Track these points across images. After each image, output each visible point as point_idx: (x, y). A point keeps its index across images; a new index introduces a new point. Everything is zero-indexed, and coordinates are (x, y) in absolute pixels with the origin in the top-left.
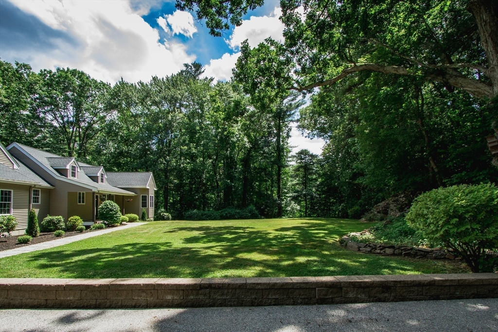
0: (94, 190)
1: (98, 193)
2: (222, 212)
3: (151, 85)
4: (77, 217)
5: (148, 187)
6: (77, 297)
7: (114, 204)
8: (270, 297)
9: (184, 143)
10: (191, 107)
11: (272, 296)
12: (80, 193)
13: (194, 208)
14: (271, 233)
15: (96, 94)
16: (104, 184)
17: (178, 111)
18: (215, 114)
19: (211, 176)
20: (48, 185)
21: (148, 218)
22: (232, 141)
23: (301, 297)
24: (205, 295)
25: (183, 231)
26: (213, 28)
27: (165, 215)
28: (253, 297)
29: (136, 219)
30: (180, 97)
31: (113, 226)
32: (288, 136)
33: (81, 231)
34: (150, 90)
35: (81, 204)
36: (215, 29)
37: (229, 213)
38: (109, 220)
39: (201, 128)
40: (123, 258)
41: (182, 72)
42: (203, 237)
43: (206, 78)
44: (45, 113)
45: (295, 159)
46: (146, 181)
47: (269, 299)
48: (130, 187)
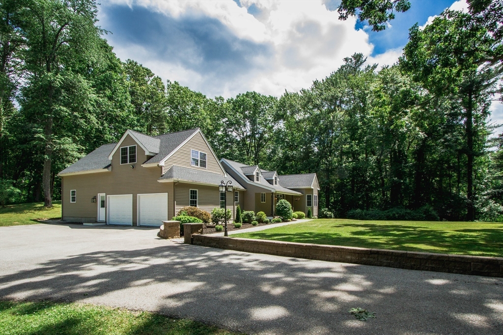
0: (273, 191)
1: (275, 193)
2: (388, 212)
3: (312, 89)
4: (262, 213)
5: (312, 188)
6: (294, 251)
7: (288, 202)
8: (427, 265)
9: (345, 142)
10: (352, 102)
11: (429, 264)
12: (262, 194)
13: (357, 207)
14: (447, 233)
15: (266, 108)
16: (277, 186)
17: (339, 109)
18: (380, 109)
19: (375, 173)
20: (243, 188)
21: (313, 216)
22: (400, 132)
23: (456, 268)
24: (374, 258)
25: (349, 227)
26: (376, 24)
27: (328, 214)
28: (413, 263)
29: (303, 216)
30: (340, 95)
31: (287, 221)
32: (485, 113)
33: (267, 223)
34: (312, 94)
35: (263, 202)
36: (379, 24)
37: (397, 214)
38: (284, 215)
39: (364, 123)
40: (306, 239)
41: (342, 67)
42: (369, 232)
43: (369, 66)
44: (232, 131)
45: (498, 143)
46: (311, 182)
47: (426, 266)
48: (297, 187)
